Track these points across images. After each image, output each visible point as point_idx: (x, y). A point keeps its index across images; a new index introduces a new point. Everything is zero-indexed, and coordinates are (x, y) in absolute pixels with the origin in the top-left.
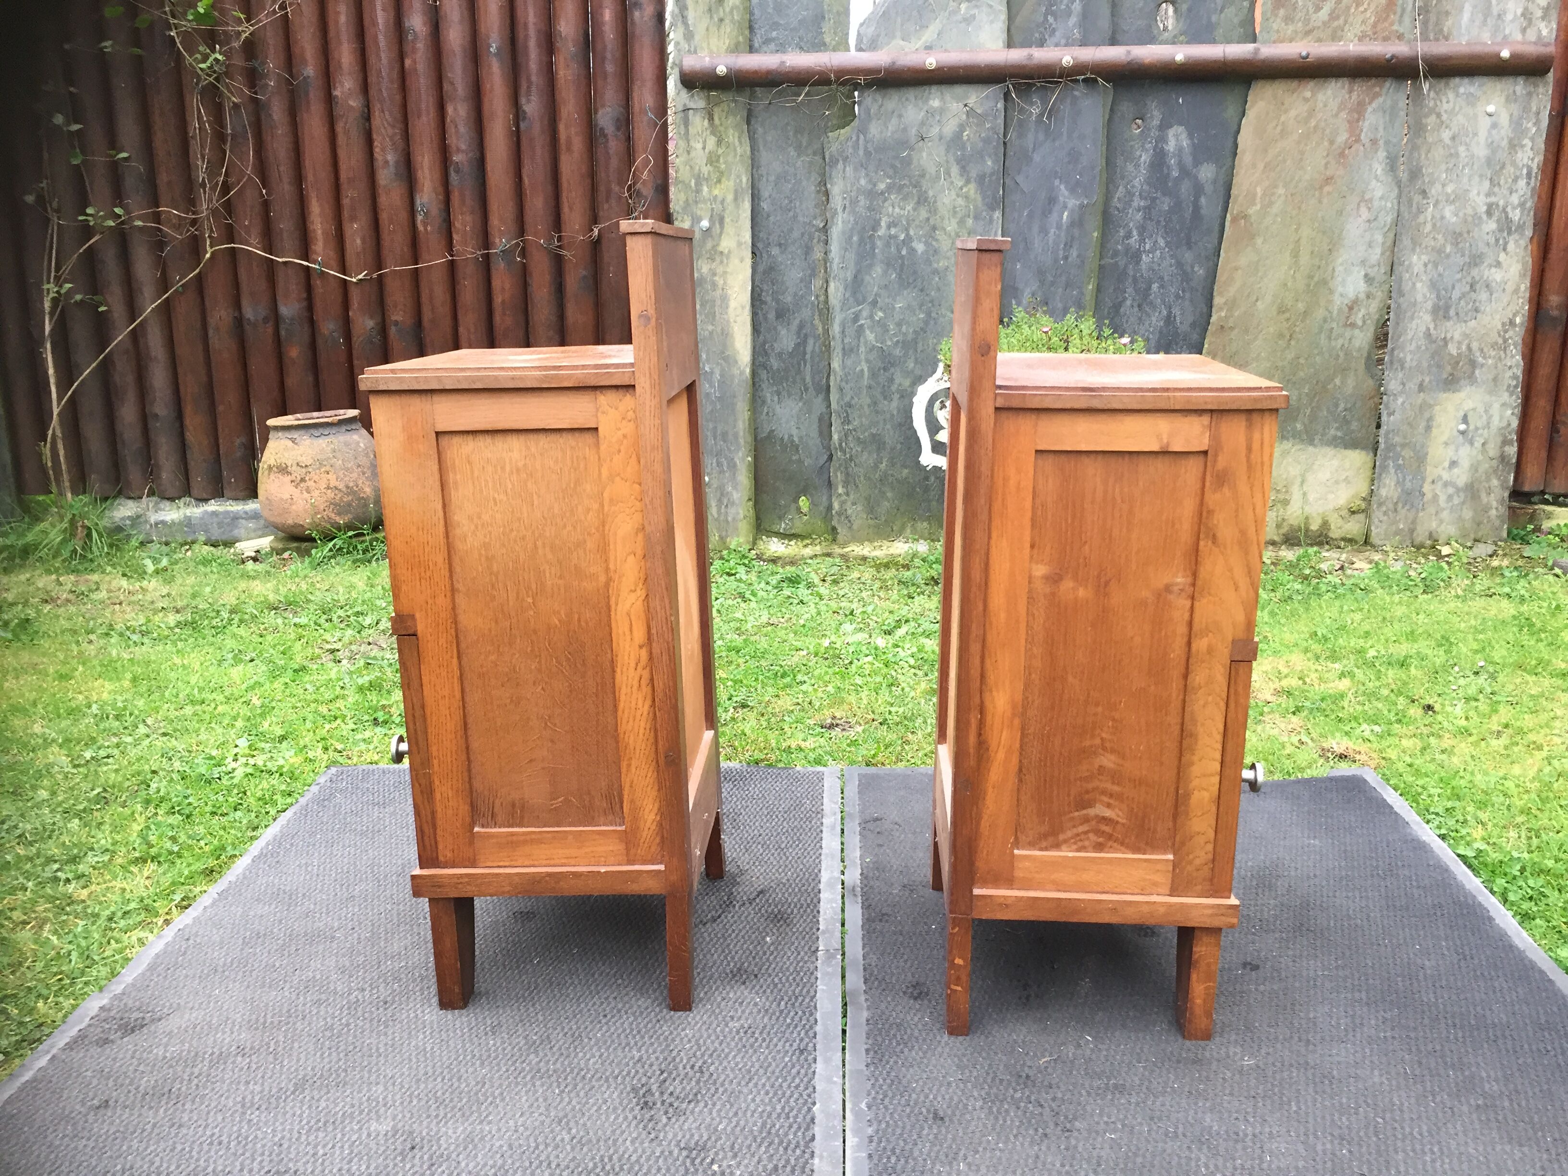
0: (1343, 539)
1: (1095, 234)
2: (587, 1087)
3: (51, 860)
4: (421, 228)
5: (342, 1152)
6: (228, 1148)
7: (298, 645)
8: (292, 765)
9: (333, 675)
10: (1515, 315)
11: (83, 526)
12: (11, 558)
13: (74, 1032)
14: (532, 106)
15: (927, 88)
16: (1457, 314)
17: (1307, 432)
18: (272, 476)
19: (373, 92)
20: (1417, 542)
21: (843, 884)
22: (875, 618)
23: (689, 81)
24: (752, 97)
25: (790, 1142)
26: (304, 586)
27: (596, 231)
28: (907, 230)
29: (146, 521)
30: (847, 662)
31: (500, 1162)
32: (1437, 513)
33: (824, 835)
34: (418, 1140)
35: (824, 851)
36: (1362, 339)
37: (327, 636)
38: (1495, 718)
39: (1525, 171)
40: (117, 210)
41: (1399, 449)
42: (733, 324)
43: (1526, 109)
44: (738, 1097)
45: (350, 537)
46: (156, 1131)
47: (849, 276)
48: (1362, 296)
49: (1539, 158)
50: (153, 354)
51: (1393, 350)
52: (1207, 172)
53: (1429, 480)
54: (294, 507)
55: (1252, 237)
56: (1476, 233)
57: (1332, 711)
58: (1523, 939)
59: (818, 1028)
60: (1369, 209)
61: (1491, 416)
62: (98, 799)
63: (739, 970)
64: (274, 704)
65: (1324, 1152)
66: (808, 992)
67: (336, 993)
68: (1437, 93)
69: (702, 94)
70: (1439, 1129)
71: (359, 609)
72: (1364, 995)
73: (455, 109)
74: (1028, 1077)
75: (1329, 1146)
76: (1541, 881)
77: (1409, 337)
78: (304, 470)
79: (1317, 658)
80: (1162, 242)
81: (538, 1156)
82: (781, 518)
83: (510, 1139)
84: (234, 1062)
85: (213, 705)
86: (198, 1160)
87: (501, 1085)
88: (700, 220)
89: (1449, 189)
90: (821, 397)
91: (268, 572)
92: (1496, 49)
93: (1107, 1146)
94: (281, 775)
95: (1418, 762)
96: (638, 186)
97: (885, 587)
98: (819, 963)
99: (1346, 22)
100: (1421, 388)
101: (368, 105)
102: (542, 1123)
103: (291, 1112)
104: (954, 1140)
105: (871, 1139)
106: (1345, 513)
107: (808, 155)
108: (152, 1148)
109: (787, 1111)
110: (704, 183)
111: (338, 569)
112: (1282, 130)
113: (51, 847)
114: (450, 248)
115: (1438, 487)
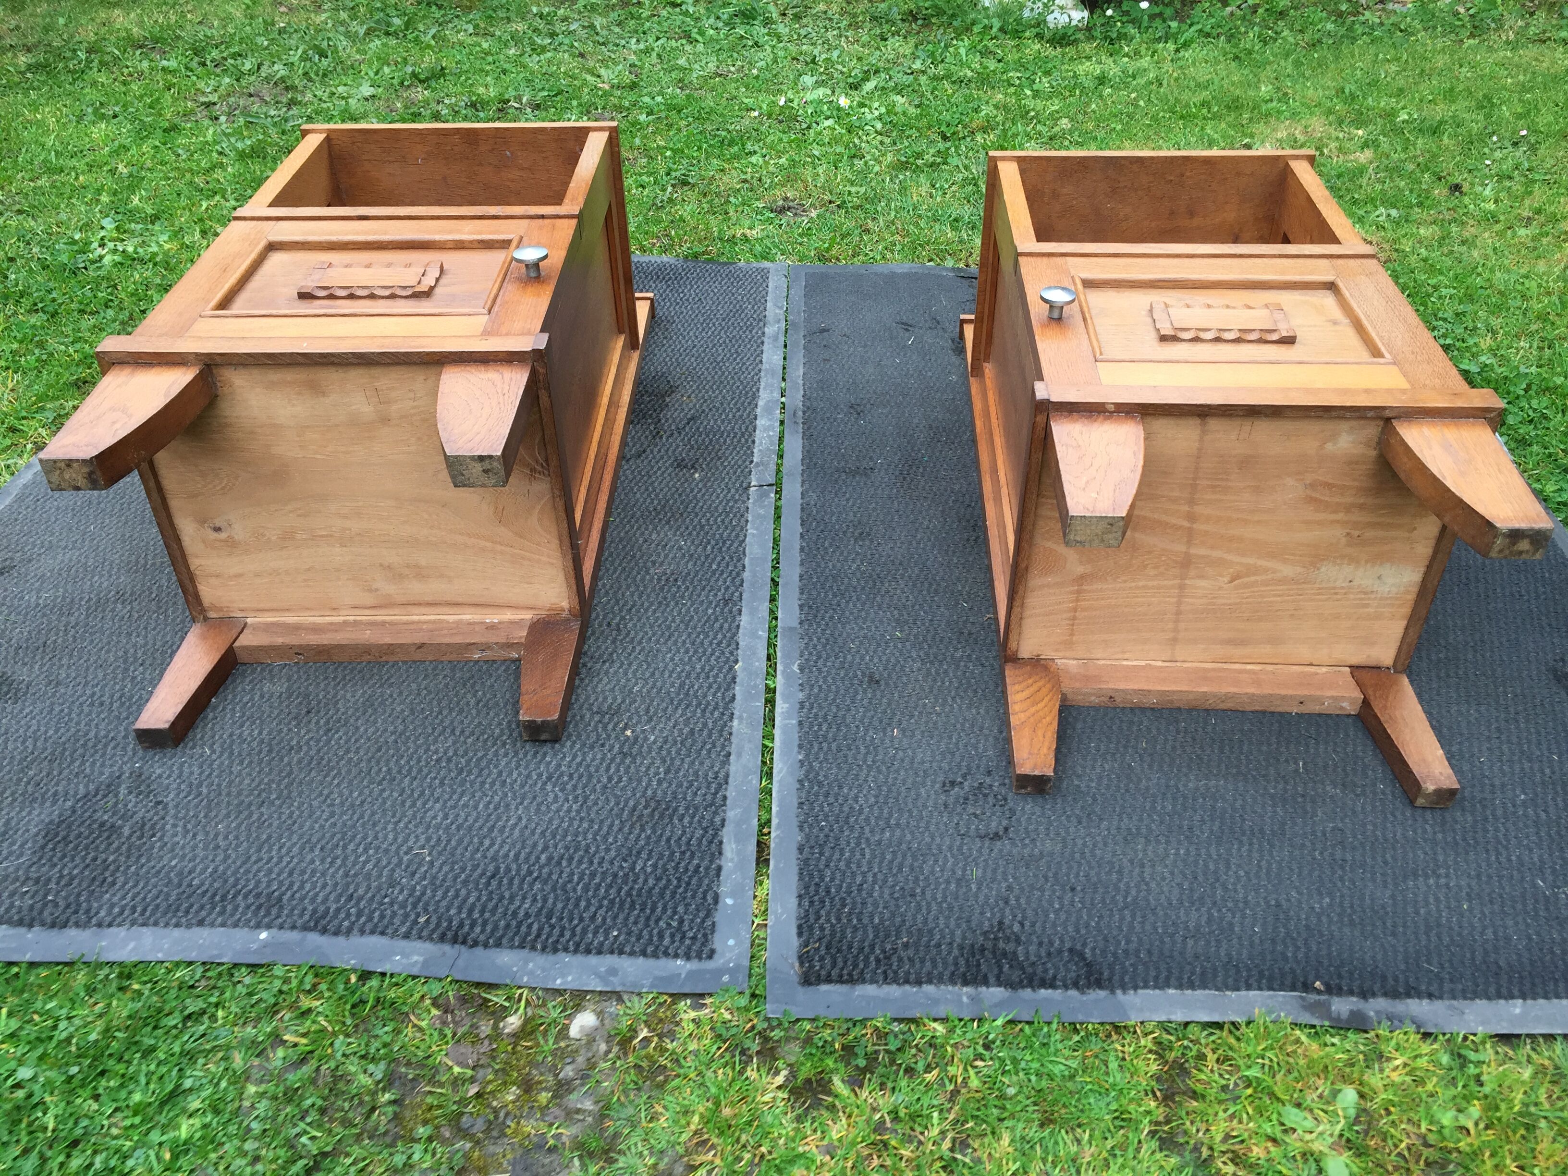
5: (233, 716)
6: (110, 710)
7: (167, 99)
9: (209, 136)
21: (783, 407)
22: (840, 67)
25: (708, 703)
26: (175, 19)
30: (804, 126)
33: (765, 348)
34: (314, 703)
35: (765, 366)
37: (201, 85)
38: (1527, 201)
44: (656, 656)
57: (1348, 190)
59: (746, 575)
63: (664, 508)
64: (143, 173)
66: (737, 535)
71: (237, 49)
76: (1545, 401)
79: (1340, 123)
81: (442, 721)
83: (411, 703)
84: (113, 610)
85: (73, 175)
86: (78, 723)
94: (155, 264)
95: (1434, 255)
97: (854, 25)
98: (750, 503)
104: (889, 704)
105: (802, 705)
109: (707, 668)
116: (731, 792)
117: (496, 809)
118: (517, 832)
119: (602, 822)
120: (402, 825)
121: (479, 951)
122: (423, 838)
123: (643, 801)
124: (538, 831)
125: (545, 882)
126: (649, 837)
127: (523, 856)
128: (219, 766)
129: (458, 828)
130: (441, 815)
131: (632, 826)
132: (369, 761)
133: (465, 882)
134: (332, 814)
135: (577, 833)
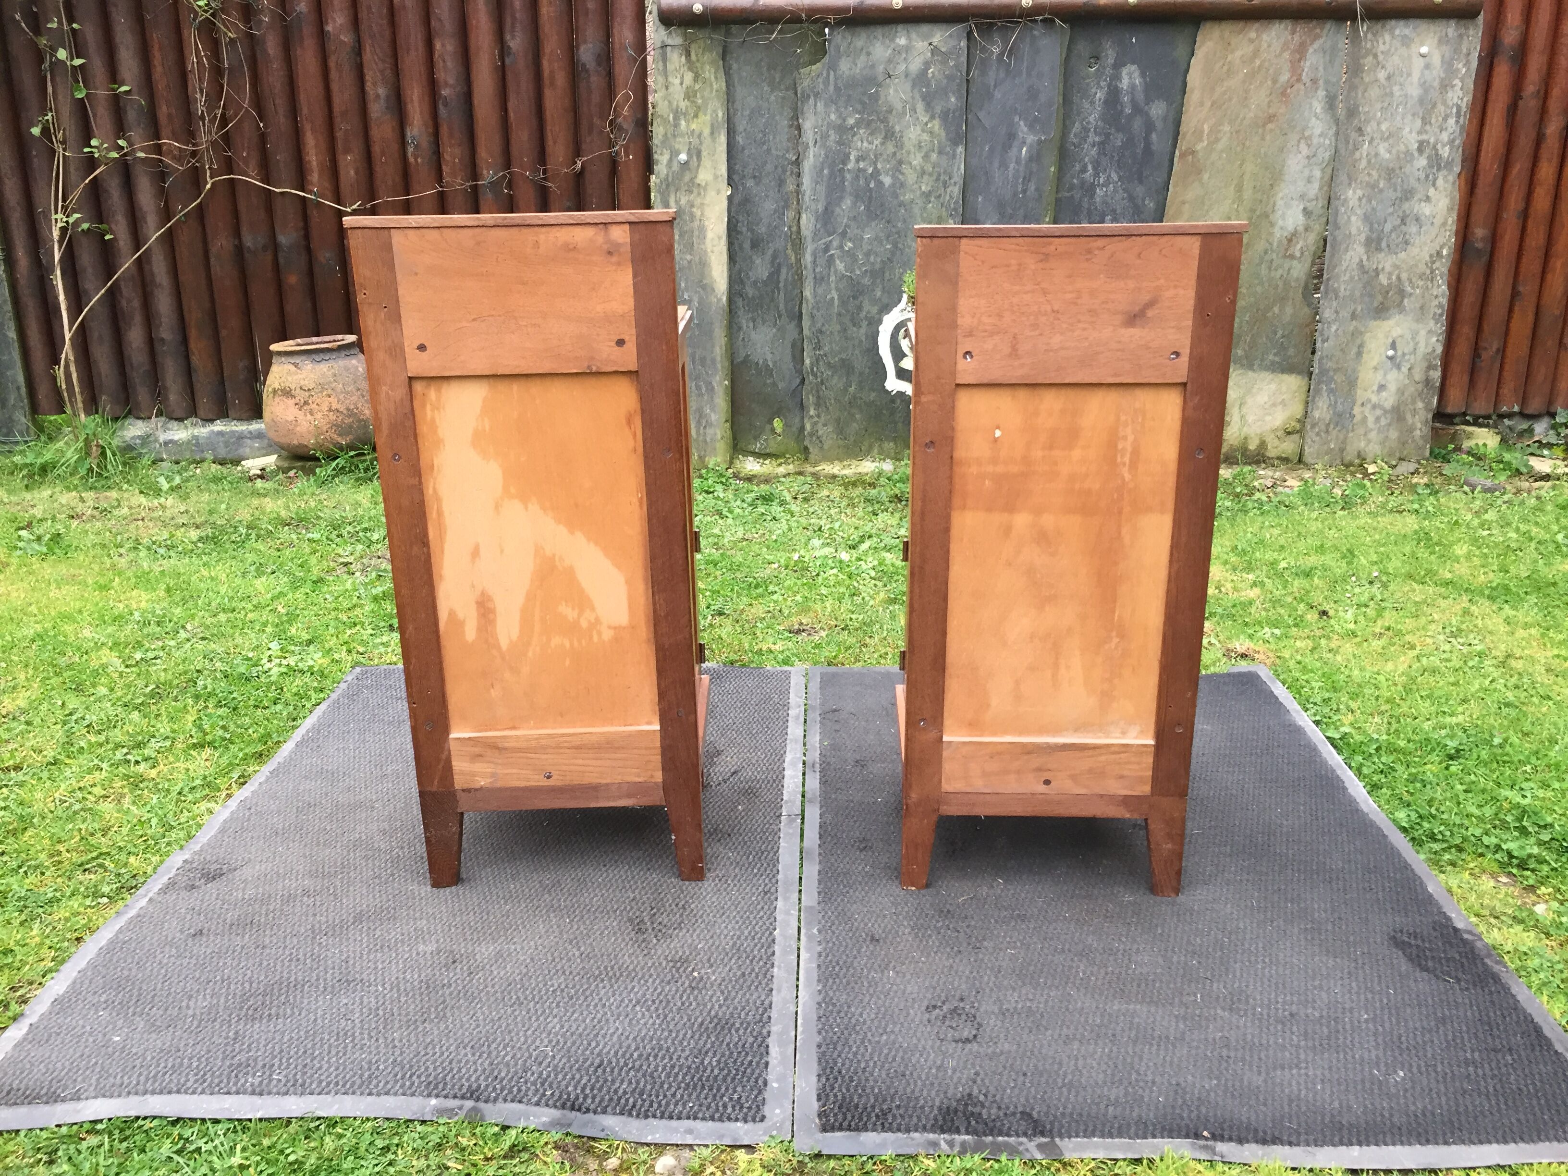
0: (1278, 458)
1: (1052, 169)
2: (592, 918)
3: (118, 746)
4: (412, 160)
5: (397, 966)
6: (305, 964)
7: (313, 560)
8: (321, 665)
9: (348, 585)
10: (1442, 247)
11: (97, 446)
12: (31, 476)
13: (165, 880)
14: (516, 42)
15: (894, 26)
16: (1388, 246)
17: (1247, 358)
18: (277, 399)
19: (363, 27)
20: (1346, 462)
21: (804, 763)
22: (841, 534)
23: (668, 19)
24: (728, 34)
26: (313, 504)
27: (579, 164)
28: (875, 163)
29: (156, 441)
30: (814, 574)
31: (525, 971)
32: (1365, 434)
33: (789, 724)
34: (458, 956)
35: (789, 737)
36: (1299, 270)
37: (340, 551)
38: (1379, 622)
39: (1454, 110)
40: (121, 142)
41: (1331, 373)
42: (710, 254)
43: (1457, 51)
44: (714, 925)
45: (352, 457)
46: (244, 952)
47: (821, 207)
48: (1301, 229)
49: (1468, 98)
50: (158, 280)
51: (1328, 279)
52: (1158, 110)
53: (1359, 402)
54: (298, 429)
55: (1199, 172)
56: (1407, 169)
57: (1241, 616)
58: (1369, 805)
59: (780, 877)
60: (1309, 146)
61: (1417, 344)
62: (152, 695)
63: (715, 830)
64: (298, 612)
65: (1178, 962)
66: (772, 848)
67: (380, 850)
68: (1374, 35)
69: (679, 31)
70: (1272, 945)
71: (367, 525)
72: (1228, 848)
73: (443, 45)
74: (949, 911)
75: (1183, 958)
76: (1392, 758)
77: (1344, 268)
78: (307, 394)
79: (1234, 569)
80: (1115, 177)
81: (555, 966)
82: (756, 438)
83: (531, 954)
84: (301, 901)
85: (243, 613)
86: (281, 972)
87: (522, 917)
88: (678, 153)
89: (1384, 127)
90: (795, 323)
91: (277, 490)
93: (1007, 958)
94: (312, 674)
95: (1307, 660)
96: (620, 120)
97: (852, 505)
98: (782, 826)
100: (1354, 316)
101: (359, 41)
102: (557, 943)
103: (353, 938)
104: (886, 955)
105: (820, 954)
106: (1280, 433)
107: (781, 91)
108: (243, 964)
109: (753, 933)
110: (682, 117)
111: (342, 487)
112: (1229, 70)
113: (117, 735)
114: (440, 178)
115: (1367, 410)
116: (774, 1014)
117: (599, 1022)
118: (615, 1039)
119: (678, 1031)
120: (530, 1032)
121: (591, 1115)
122: (546, 1042)
123: (708, 1019)
124: (631, 1037)
125: (638, 1071)
126: (713, 1043)
127: (620, 1053)
128: (391, 997)
129: (572, 1034)
130: (558, 1026)
131: (701, 1035)
132: (503, 992)
133: (578, 1070)
134: (478, 1026)
135: (659, 1040)
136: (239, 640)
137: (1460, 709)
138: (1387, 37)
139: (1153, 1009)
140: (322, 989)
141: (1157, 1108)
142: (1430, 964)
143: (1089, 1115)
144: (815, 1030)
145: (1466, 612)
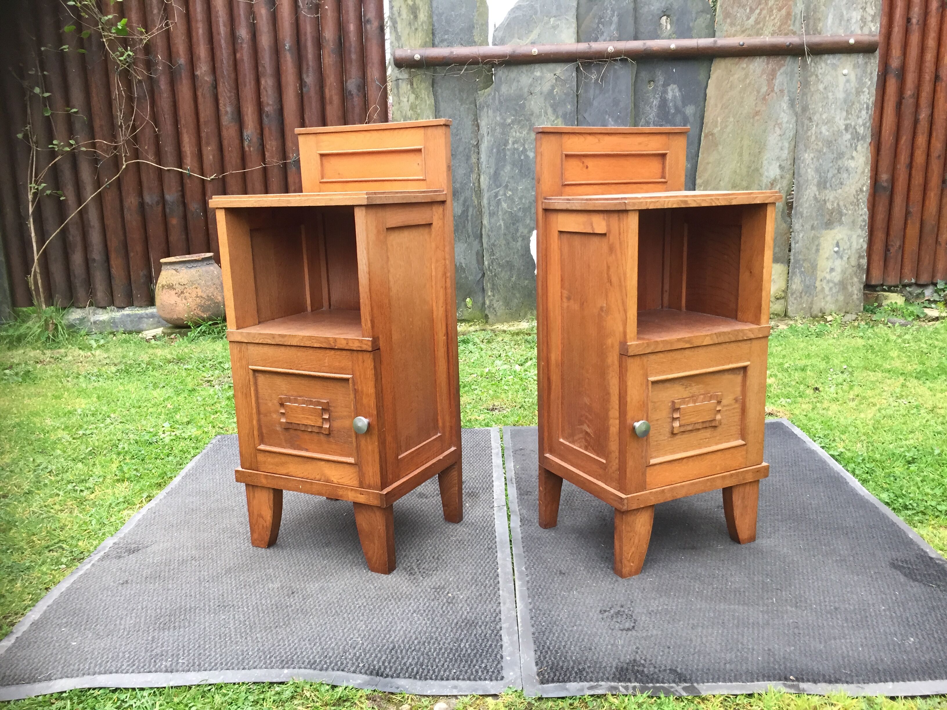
0: (773, 314)
3: (69, 482)
4: (247, 149)
5: (256, 596)
6: (195, 597)
7: (189, 379)
8: (196, 435)
9: (211, 392)
10: (863, 186)
11: (53, 323)
12: (12, 342)
13: (102, 553)
14: (310, 79)
15: (533, 65)
16: (831, 186)
18: (164, 291)
19: (218, 72)
20: (813, 314)
21: (505, 478)
22: (513, 358)
23: (399, 64)
24: (435, 72)
25: (486, 584)
26: (187, 351)
28: (524, 145)
29: (89, 321)
30: (499, 379)
31: (339, 597)
32: (824, 298)
33: (493, 457)
35: (494, 464)
37: (205, 374)
38: (851, 392)
39: (865, 106)
40: (71, 142)
41: (802, 262)
43: (865, 72)
44: (458, 567)
45: (210, 325)
46: (156, 592)
47: (492, 171)
48: (778, 177)
49: (873, 99)
50: (92, 224)
51: (796, 207)
52: (690, 110)
53: (819, 279)
54: (177, 308)
55: (716, 145)
56: (840, 141)
58: (862, 490)
59: (497, 539)
60: (780, 129)
61: (851, 243)
62: (91, 453)
64: (180, 407)
65: (758, 581)
66: (490, 525)
67: (239, 533)
68: (815, 64)
69: (406, 71)
71: (221, 361)
72: (780, 517)
73: (266, 81)
75: (761, 578)
76: (873, 464)
77: (805, 199)
78: (183, 287)
84: (191, 564)
85: (146, 408)
86: (180, 603)
87: (335, 568)
89: (824, 117)
90: (477, 240)
91: (164, 345)
92: (846, 38)
93: (648, 583)
94: (191, 439)
95: (811, 415)
98: (495, 512)
99: (764, 25)
100: (813, 228)
101: (215, 80)
102: (359, 582)
103: (225, 582)
104: (570, 582)
105: (528, 582)
106: (773, 299)
107: (467, 104)
108: (155, 599)
109: (484, 571)
111: (205, 342)
112: (731, 86)
113: (69, 476)
114: (264, 160)
115: (824, 284)
116: (503, 617)
117: (390, 623)
118: (402, 632)
119: (442, 628)
120: (346, 630)
121: (389, 679)
122: (357, 635)
123: (461, 620)
124: (412, 632)
125: (418, 651)
126: (465, 635)
127: (406, 641)
128: (253, 614)
129: (374, 631)
130: (364, 626)
131: (457, 630)
132: (326, 609)
133: (380, 651)
134: (312, 628)
135: (431, 632)
136: (144, 423)
137: (910, 436)
138: (823, 65)
139: (746, 608)
140: (207, 610)
141: (758, 664)
142: (919, 577)
143: (714, 669)
144: (530, 625)
145: (903, 386)
